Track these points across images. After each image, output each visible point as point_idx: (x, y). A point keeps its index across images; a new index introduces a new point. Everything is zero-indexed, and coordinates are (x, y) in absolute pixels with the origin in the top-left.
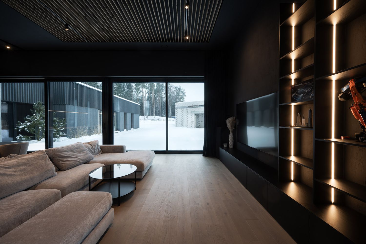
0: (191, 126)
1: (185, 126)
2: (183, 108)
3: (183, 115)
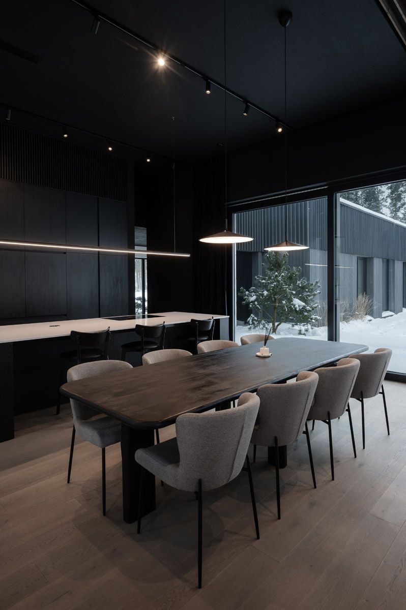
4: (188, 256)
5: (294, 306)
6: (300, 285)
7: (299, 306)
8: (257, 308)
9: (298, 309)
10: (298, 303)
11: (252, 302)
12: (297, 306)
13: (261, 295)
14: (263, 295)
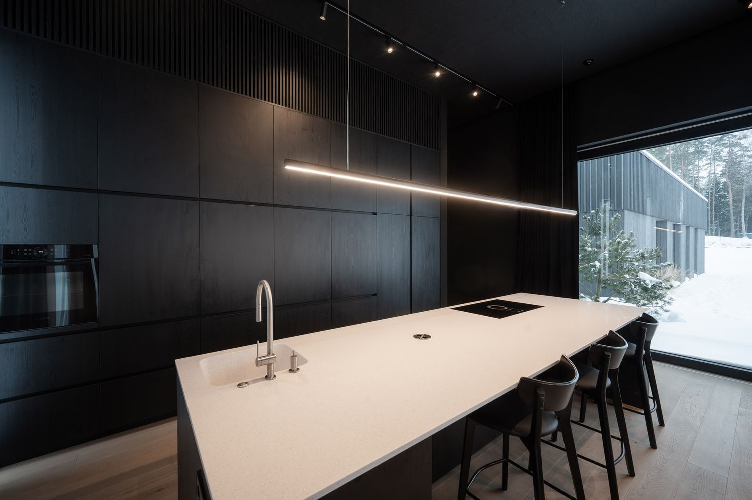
5: (644, 281)
6: (646, 255)
7: (651, 281)
9: (649, 286)
10: (647, 278)
12: (648, 282)
13: (592, 266)
14: (594, 266)
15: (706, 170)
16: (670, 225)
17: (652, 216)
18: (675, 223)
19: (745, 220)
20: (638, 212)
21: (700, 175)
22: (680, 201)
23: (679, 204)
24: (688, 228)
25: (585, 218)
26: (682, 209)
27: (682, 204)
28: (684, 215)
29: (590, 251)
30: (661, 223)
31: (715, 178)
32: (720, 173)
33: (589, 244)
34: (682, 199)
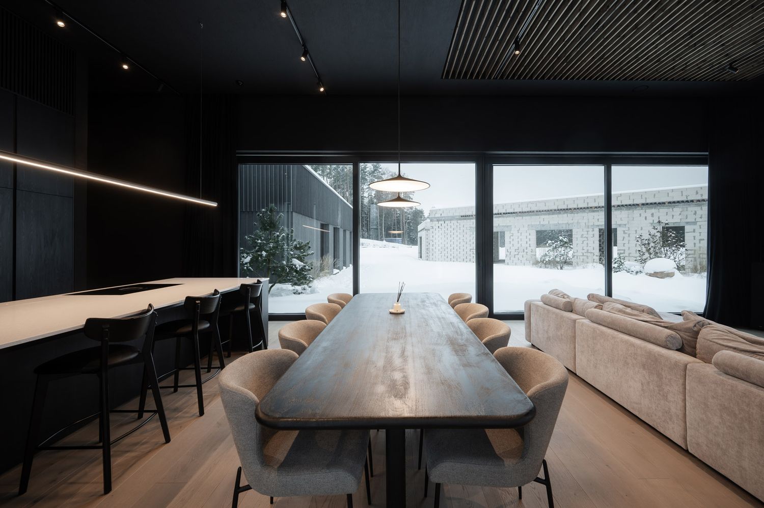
0: (468, 260)
1: (452, 259)
2: (448, 220)
3: (449, 236)
4: (214, 205)
5: (295, 266)
6: (298, 246)
7: (299, 266)
8: (250, 269)
9: (298, 269)
10: (297, 263)
11: (246, 263)
12: (297, 266)
13: (259, 255)
14: (261, 255)
15: (367, 192)
16: (331, 228)
17: (317, 219)
18: (335, 227)
19: (384, 229)
20: (304, 215)
21: (364, 195)
22: (338, 210)
23: (338, 213)
24: (345, 231)
25: (258, 215)
26: (340, 216)
27: (340, 213)
28: (341, 221)
29: (260, 243)
30: (323, 226)
31: (371, 198)
32: (374, 196)
33: (263, 238)
34: (340, 209)
